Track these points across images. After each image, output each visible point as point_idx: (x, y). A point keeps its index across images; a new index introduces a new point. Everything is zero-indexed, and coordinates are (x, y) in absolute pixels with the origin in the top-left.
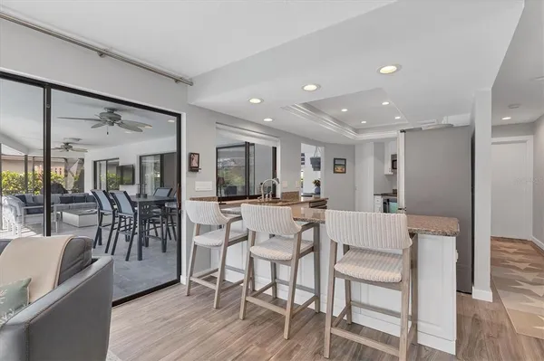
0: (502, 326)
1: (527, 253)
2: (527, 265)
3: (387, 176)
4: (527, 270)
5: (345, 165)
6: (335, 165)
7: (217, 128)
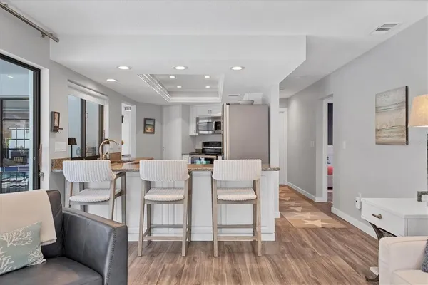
0: (289, 227)
1: (287, 192)
2: (289, 198)
3: (192, 136)
4: (290, 201)
5: (154, 125)
6: (145, 125)
7: (69, 86)
